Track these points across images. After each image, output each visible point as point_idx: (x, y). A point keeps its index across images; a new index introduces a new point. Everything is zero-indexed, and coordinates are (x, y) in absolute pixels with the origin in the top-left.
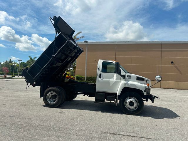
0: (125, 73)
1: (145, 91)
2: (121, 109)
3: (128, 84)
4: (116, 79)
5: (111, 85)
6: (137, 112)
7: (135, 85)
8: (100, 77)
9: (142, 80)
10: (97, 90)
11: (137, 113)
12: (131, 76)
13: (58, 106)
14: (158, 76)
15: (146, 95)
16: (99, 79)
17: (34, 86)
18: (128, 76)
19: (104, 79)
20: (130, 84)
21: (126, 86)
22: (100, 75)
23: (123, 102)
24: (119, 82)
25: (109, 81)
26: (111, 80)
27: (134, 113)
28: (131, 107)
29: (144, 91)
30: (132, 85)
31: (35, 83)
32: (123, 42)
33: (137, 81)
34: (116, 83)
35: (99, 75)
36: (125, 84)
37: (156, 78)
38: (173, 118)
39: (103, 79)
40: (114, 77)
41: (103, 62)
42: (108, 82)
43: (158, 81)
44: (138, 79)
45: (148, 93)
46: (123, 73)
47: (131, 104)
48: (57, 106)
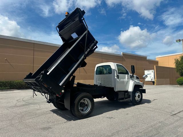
4: (127, 79)
8: (118, 78)
16: (118, 80)
19: (121, 80)
21: (136, 84)
22: (118, 76)
23: (134, 96)
26: (125, 80)
28: (139, 99)
31: (63, 91)
40: (126, 77)
41: (117, 65)
44: (137, 78)
46: (130, 74)
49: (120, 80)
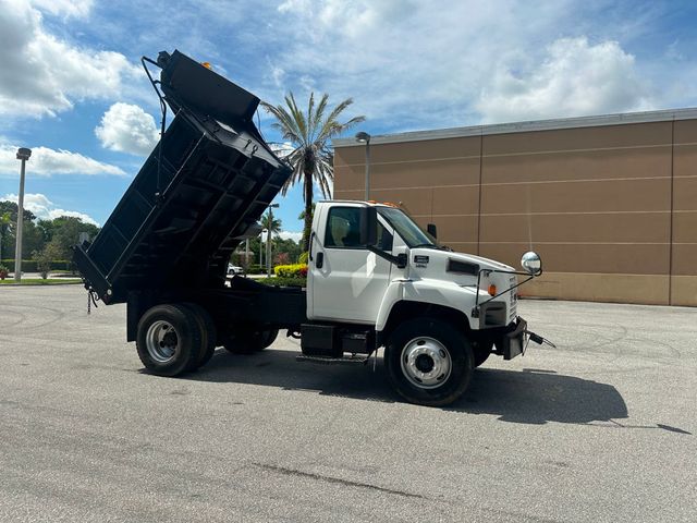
0: (405, 247)
1: (475, 313)
2: (389, 384)
3: (411, 289)
4: (375, 271)
5: (357, 293)
6: (447, 396)
7: (435, 292)
8: (319, 265)
9: (471, 269)
10: (310, 314)
11: (446, 400)
12: (427, 258)
13: (181, 368)
14: (531, 255)
15: (477, 328)
16: (316, 273)
17: (109, 301)
18: (416, 258)
19: (334, 274)
20: (419, 290)
21: (405, 296)
22: (320, 256)
23: (394, 356)
24: (384, 281)
25: (351, 278)
26: (356, 275)
27: (436, 399)
28: (421, 375)
29: (469, 315)
30: (425, 291)
31: (109, 292)
32: (511, 124)
33: (451, 275)
34: (373, 286)
35: (315, 256)
36: (401, 286)
37: (523, 262)
38: (593, 422)
39: (329, 272)
40: (365, 262)
41: (331, 209)
42: (347, 284)
43: (533, 272)
44: (455, 267)
45: (487, 323)
46: (399, 247)
47: (425, 362)
48: (177, 372)
49: (325, 275)
